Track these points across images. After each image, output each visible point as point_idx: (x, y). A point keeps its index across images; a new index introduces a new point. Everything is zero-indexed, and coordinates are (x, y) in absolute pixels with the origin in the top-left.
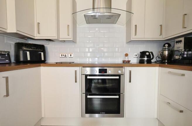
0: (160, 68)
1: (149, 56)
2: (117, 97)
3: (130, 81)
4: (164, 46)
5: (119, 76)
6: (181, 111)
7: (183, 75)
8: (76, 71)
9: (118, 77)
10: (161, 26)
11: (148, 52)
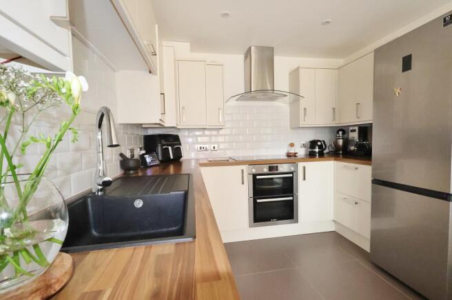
0: (336, 162)
1: (320, 147)
2: (291, 198)
3: (304, 179)
4: (338, 133)
5: (292, 173)
6: (356, 203)
7: (356, 168)
8: (243, 171)
9: (291, 175)
10: (334, 109)
11: (319, 141)
